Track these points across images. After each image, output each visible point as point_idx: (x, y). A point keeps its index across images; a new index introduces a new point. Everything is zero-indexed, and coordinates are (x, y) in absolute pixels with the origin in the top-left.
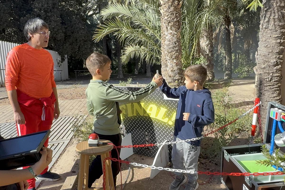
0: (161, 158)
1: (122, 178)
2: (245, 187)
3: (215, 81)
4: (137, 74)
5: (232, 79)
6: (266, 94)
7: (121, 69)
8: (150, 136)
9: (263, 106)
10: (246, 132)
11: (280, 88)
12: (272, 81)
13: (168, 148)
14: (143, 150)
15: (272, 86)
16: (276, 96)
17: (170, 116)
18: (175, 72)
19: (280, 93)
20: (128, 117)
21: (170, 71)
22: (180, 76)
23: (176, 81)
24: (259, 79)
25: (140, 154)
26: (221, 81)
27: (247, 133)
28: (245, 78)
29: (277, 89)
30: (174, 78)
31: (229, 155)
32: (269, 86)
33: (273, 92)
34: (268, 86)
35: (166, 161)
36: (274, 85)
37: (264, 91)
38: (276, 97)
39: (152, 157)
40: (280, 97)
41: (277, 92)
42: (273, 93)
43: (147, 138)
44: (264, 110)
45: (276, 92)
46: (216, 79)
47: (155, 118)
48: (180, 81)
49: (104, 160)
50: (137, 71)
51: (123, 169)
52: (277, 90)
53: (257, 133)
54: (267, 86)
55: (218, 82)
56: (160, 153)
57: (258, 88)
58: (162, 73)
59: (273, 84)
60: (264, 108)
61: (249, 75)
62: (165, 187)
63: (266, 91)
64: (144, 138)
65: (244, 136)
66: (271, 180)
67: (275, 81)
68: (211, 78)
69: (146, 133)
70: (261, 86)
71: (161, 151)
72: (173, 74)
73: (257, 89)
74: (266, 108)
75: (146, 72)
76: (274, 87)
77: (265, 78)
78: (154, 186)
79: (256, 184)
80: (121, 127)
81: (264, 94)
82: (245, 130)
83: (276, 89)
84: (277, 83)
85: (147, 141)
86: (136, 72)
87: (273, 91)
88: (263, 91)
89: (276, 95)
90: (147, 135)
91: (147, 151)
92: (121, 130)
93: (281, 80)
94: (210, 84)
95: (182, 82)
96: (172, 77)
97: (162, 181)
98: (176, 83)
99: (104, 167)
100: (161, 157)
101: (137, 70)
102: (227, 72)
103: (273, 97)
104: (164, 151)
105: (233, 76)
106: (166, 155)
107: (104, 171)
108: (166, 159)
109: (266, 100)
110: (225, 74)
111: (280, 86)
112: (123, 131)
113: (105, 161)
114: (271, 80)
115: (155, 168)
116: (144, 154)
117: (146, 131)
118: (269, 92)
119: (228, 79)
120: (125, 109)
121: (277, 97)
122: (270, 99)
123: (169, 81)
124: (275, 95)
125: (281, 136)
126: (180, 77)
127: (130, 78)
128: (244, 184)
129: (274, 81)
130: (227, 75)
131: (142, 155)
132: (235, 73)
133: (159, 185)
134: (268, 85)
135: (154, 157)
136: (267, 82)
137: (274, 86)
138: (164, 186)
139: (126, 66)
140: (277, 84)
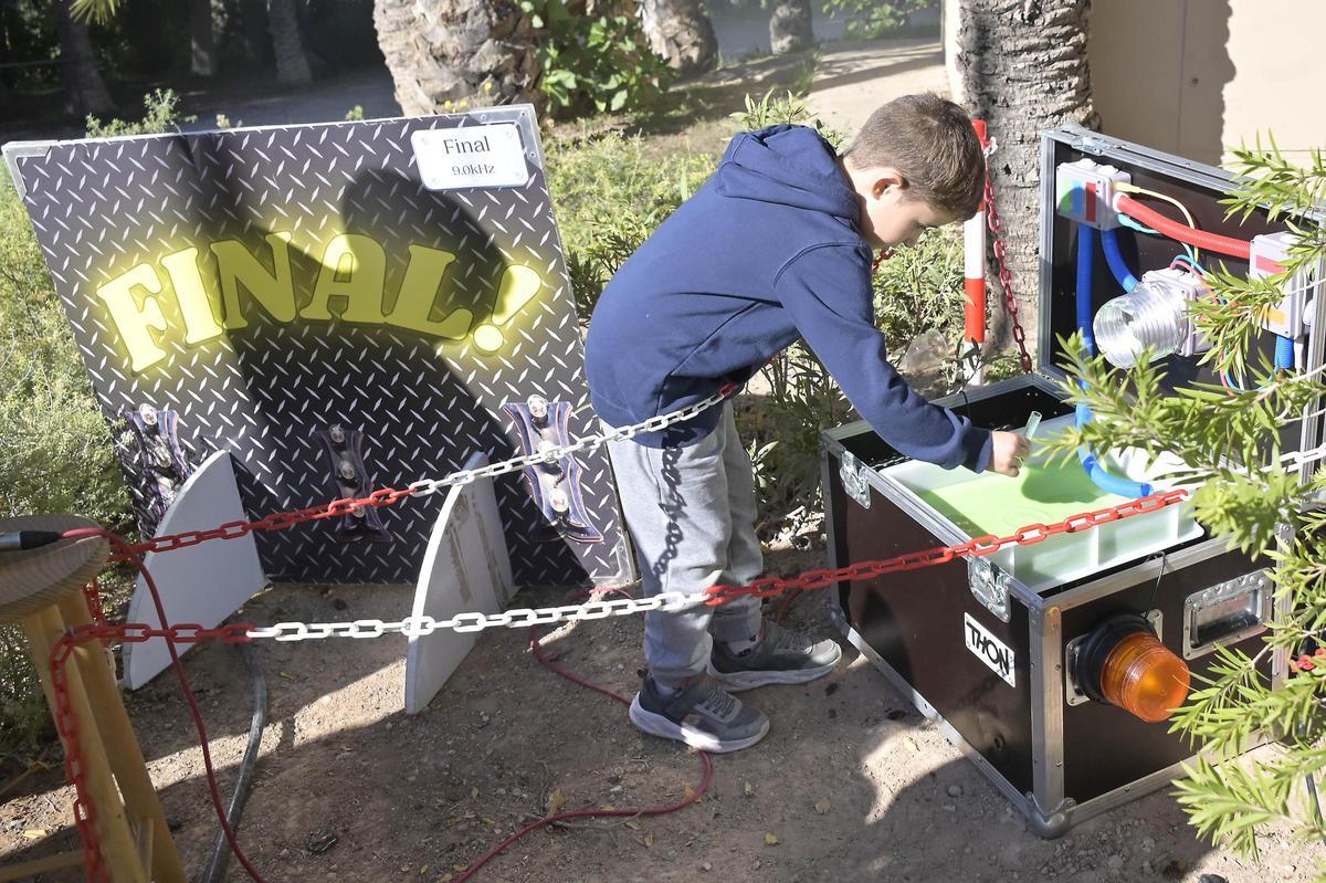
0: (460, 573)
1: (212, 755)
2: (974, 630)
3: (724, 69)
4: (207, 71)
5: (818, 48)
6: (1017, 102)
7: (83, 47)
8: (367, 443)
9: (1007, 170)
10: (933, 335)
11: (1084, 60)
12: (1039, 22)
13: (498, 500)
14: (334, 549)
15: (1043, 53)
16: (1070, 103)
17: (477, 297)
18: (469, 22)
19: (1087, 89)
20: (187, 347)
21: (433, 18)
22: (504, 51)
23: (487, 85)
24: (970, 15)
25: (316, 573)
26: (756, 67)
27: (940, 338)
28: (887, 38)
29: (1072, 65)
30: (467, 65)
31: (868, 471)
32: (1030, 49)
33: (1053, 84)
34: (1022, 51)
35: (494, 583)
36: (1053, 42)
37: (1004, 86)
38: (1067, 110)
39: (401, 580)
40: (1090, 108)
41: (1070, 85)
42: (1052, 90)
43: (346, 466)
44: (1018, 193)
45: (1066, 86)
46: (724, 57)
47: (380, 320)
48: (507, 80)
49: (56, 650)
50: (204, 55)
51: (212, 692)
52: (1072, 71)
53: (992, 334)
54: (1016, 53)
55: (738, 73)
56: (451, 540)
57: (971, 72)
58: (381, 46)
59: (1049, 37)
60: (1013, 180)
61: (906, 17)
62: (510, 742)
63: (1013, 81)
64: (326, 465)
65: (929, 359)
66: (1101, 561)
67: (1054, 23)
68: (694, 54)
69: (336, 430)
70: (986, 56)
71: (450, 524)
72: (455, 38)
73: (967, 75)
74: (1027, 181)
75: (268, 58)
76: (1054, 53)
77: (1000, 6)
78: (442, 753)
79: (1030, 596)
80: (149, 423)
81: (1005, 100)
82: (930, 325)
83: (1066, 64)
84: (1067, 28)
85: (351, 484)
86: (201, 62)
87: (1054, 78)
88: (998, 86)
89: (1070, 99)
90: (340, 447)
91: (357, 549)
92: (154, 440)
93: (1088, 14)
94: (697, 92)
95: (525, 83)
96: (456, 62)
97: (485, 709)
98: (485, 95)
99: (62, 695)
100: (456, 562)
101: (202, 46)
102: (782, 11)
103: (1054, 114)
104: (472, 521)
105: (820, 30)
106: (486, 547)
107: (67, 727)
108: (493, 574)
109: (1018, 136)
110: (774, 21)
111: (1084, 46)
112: (170, 448)
113: (58, 658)
114: (1037, 17)
115: (432, 625)
116: (340, 574)
117: (333, 418)
118: (1031, 86)
119: (795, 48)
120: (155, 296)
121: (1072, 109)
122: (1040, 125)
123: (439, 90)
124: (1062, 101)
125: (1127, 307)
126: (507, 57)
127: (163, 92)
128: (966, 614)
129: (1048, 17)
130: (785, 27)
131: (331, 579)
132: (829, 11)
133: (473, 737)
134: (1022, 43)
135: (412, 575)
136: (1018, 33)
137: (1053, 48)
138: (508, 737)
139: (118, 29)
140: (1066, 37)
